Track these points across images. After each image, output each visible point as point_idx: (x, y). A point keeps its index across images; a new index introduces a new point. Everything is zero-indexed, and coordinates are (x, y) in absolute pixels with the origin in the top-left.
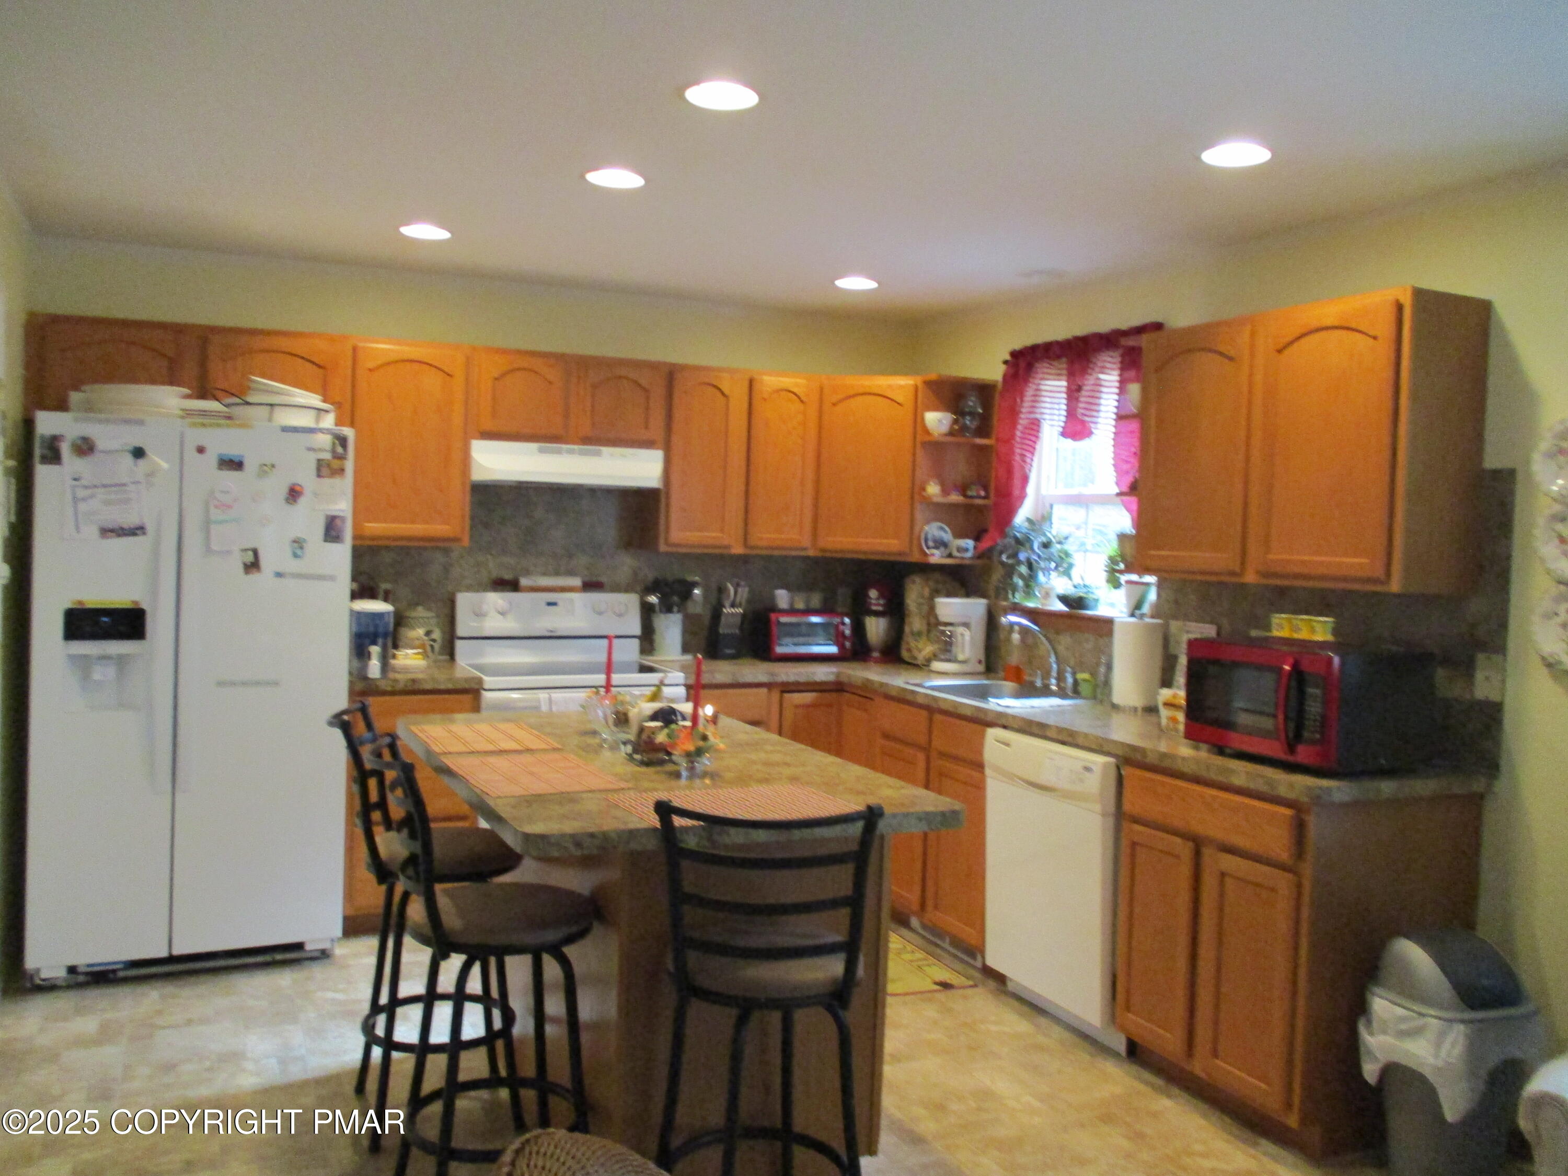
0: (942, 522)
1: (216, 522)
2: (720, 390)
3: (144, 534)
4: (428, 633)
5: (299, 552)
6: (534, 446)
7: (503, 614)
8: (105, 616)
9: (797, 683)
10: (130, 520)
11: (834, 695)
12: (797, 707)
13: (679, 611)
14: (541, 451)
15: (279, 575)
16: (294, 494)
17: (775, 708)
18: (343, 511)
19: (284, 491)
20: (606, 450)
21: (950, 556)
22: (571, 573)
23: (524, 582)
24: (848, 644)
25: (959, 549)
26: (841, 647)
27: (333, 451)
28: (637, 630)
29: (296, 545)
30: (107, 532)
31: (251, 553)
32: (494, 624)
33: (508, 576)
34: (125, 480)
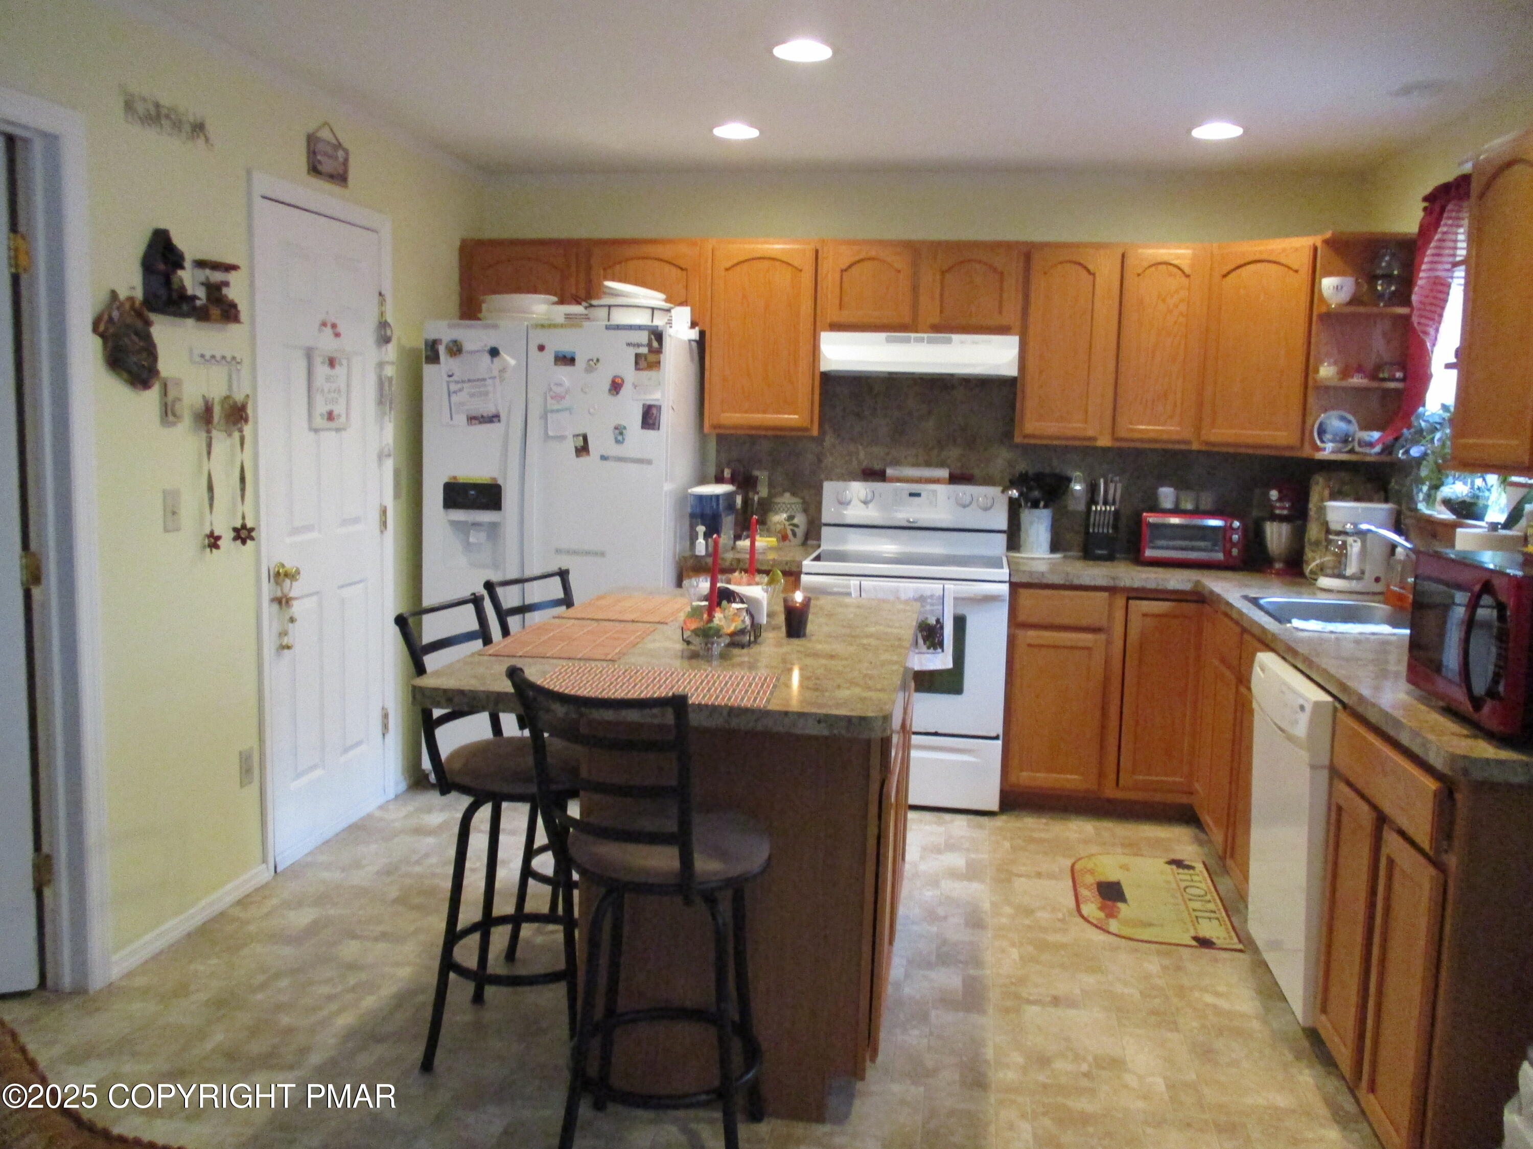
0: (1345, 410)
1: (552, 411)
2: (1085, 268)
3: (499, 421)
4: (791, 518)
5: (620, 438)
6: (883, 336)
7: (865, 503)
8: (472, 490)
9: (1143, 590)
10: (488, 409)
11: (1193, 606)
12: (1145, 615)
13: (1045, 507)
14: (888, 340)
15: (604, 458)
16: (616, 386)
17: (1119, 615)
18: (658, 400)
19: (607, 385)
20: (956, 337)
21: (1352, 451)
22: (942, 464)
23: (890, 472)
24: (1235, 551)
25: (1362, 443)
26: (1227, 553)
27: (649, 345)
28: (1003, 525)
29: (617, 431)
30: (473, 419)
31: (581, 438)
32: (855, 513)
33: (877, 467)
34: (486, 376)
